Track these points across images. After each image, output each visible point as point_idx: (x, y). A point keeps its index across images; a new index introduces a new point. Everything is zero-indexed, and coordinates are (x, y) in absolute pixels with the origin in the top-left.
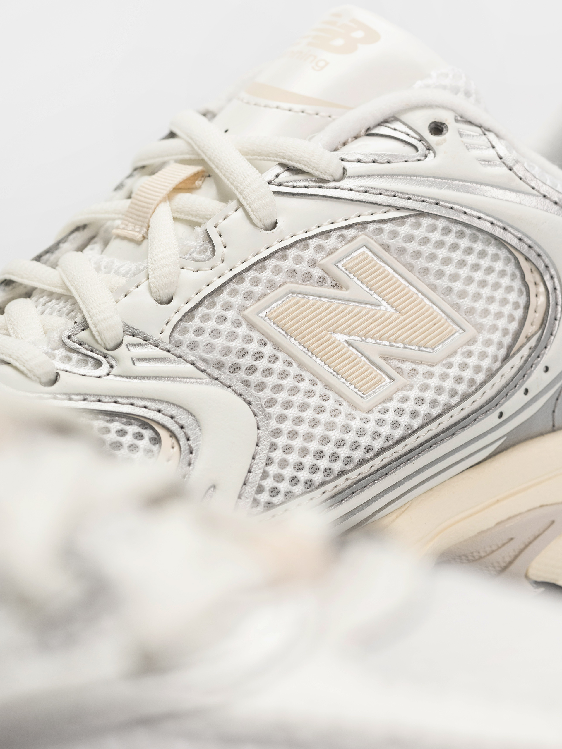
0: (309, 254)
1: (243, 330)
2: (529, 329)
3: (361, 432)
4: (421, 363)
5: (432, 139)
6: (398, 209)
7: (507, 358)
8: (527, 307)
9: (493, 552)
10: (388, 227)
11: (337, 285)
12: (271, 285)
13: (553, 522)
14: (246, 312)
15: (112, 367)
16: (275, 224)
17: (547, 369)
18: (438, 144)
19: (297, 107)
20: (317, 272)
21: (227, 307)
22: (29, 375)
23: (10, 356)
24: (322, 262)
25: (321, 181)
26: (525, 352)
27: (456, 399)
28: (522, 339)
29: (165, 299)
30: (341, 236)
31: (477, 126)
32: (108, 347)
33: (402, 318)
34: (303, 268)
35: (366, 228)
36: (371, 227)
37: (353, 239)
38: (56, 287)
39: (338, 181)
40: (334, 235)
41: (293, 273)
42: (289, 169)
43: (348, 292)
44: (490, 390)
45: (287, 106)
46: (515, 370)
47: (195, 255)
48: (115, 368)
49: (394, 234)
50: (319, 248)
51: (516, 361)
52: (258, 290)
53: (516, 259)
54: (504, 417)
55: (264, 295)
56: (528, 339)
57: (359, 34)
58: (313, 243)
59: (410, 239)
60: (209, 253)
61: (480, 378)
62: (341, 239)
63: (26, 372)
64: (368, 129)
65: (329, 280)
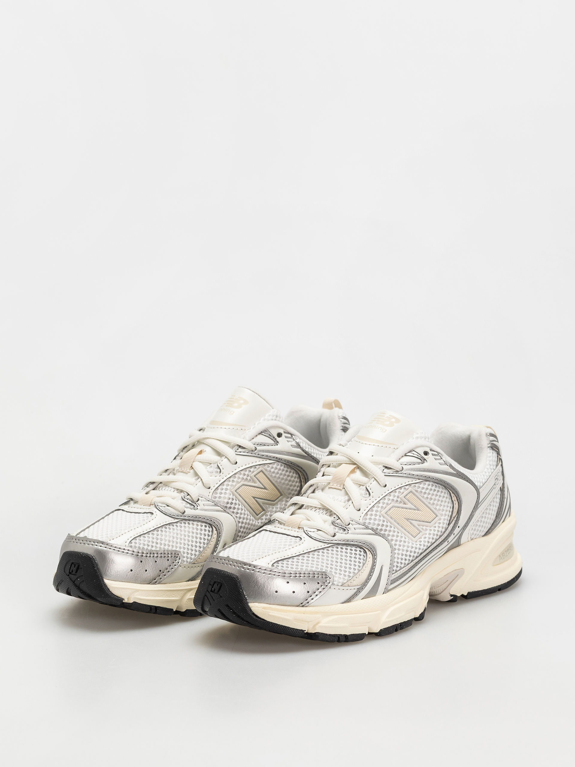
0: (397, 494)
1: (382, 518)
2: (454, 515)
3: (412, 547)
4: (427, 526)
5: (425, 457)
6: (419, 479)
7: (449, 524)
8: (453, 508)
9: (442, 585)
10: (417, 485)
11: (405, 503)
12: (387, 504)
13: (458, 575)
14: (382, 513)
15: (348, 531)
16: (386, 485)
17: (459, 527)
18: (427, 458)
19: (380, 445)
20: (399, 500)
21: (377, 511)
22: (329, 534)
23: (322, 528)
24: (400, 496)
25: (397, 472)
26: (454, 522)
27: (438, 537)
28: (452, 518)
29: (358, 510)
30: (405, 488)
31: (436, 452)
32: (347, 525)
33: (422, 513)
34: (395, 499)
35: (411, 485)
36: (412, 485)
37: (408, 489)
38: (318, 505)
39: (401, 471)
40: (403, 488)
41: (393, 500)
42: (386, 467)
43: (408, 505)
44: (445, 535)
45: (377, 444)
46: (451, 528)
47: (363, 495)
48: (349, 531)
49: (419, 487)
50: (399, 492)
51: (452, 525)
52: (384, 506)
53: (450, 493)
54: (449, 542)
55: (386, 507)
56: (454, 518)
57: (393, 420)
58: (397, 491)
59: (423, 488)
60: (368, 495)
61: (444, 530)
62: (405, 489)
63: (328, 533)
64: (406, 454)
65: (402, 502)
